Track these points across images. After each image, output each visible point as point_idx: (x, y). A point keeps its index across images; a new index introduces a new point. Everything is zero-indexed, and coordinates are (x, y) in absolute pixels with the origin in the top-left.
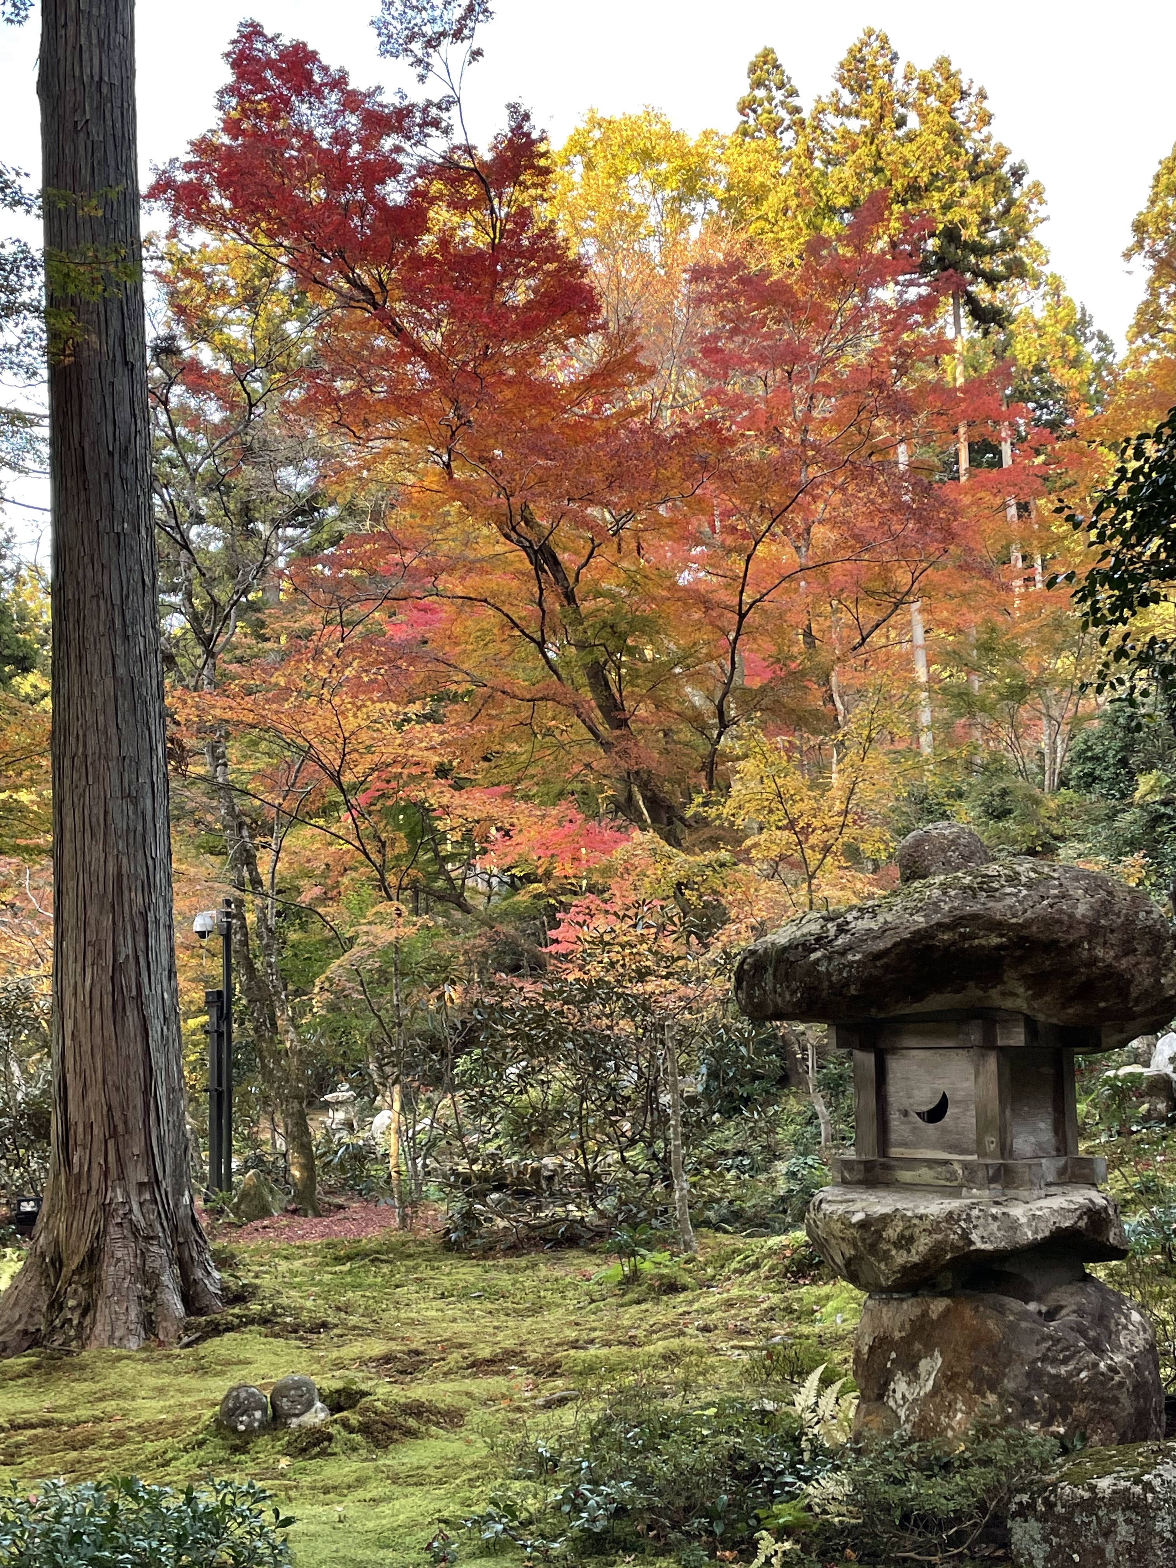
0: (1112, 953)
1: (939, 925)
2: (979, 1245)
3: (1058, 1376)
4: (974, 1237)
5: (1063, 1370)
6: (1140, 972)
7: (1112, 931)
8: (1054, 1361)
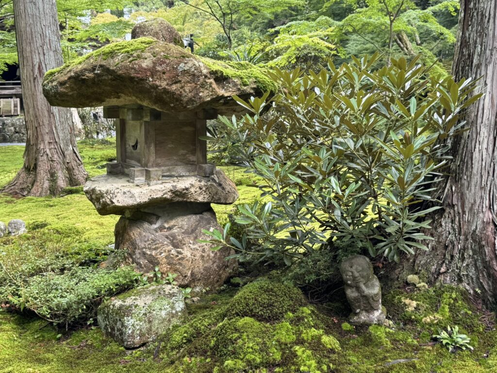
0: (165, 83)
1: (86, 70)
2: (117, 204)
3: (151, 255)
4: (114, 201)
5: (154, 253)
6: (184, 91)
7: (164, 73)
8: (150, 249)
